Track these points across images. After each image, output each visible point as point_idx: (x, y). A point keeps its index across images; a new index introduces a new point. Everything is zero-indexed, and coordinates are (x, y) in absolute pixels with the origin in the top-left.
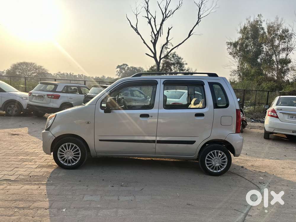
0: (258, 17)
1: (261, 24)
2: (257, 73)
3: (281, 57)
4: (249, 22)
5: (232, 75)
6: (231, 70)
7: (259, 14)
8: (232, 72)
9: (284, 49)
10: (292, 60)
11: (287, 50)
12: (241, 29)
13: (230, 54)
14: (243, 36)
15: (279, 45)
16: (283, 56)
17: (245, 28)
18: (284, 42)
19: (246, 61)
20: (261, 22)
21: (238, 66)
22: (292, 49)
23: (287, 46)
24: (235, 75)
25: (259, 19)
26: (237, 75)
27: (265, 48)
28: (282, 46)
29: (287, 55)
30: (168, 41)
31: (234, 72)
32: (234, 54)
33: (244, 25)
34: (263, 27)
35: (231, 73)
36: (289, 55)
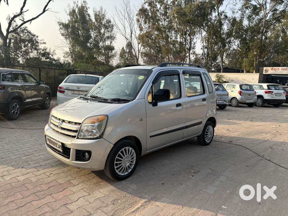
0: (83, 4)
1: (87, 10)
2: (91, 56)
3: (106, 44)
4: (77, 6)
5: (66, 57)
6: (64, 52)
7: (85, 1)
8: (66, 54)
9: (108, 38)
10: (115, 48)
11: (111, 39)
12: (70, 11)
13: (62, 35)
14: (72, 19)
15: (104, 33)
16: (108, 43)
17: (74, 11)
18: (108, 31)
19: (78, 44)
20: (87, 9)
21: (70, 48)
22: (114, 38)
23: (111, 34)
24: (68, 57)
25: (85, 5)
26: (70, 57)
27: (93, 34)
28: (107, 35)
29: (111, 43)
30: (21, 13)
31: (67, 53)
32: (67, 35)
33: (72, 8)
34: (89, 13)
35: (64, 54)
36: (112, 43)
